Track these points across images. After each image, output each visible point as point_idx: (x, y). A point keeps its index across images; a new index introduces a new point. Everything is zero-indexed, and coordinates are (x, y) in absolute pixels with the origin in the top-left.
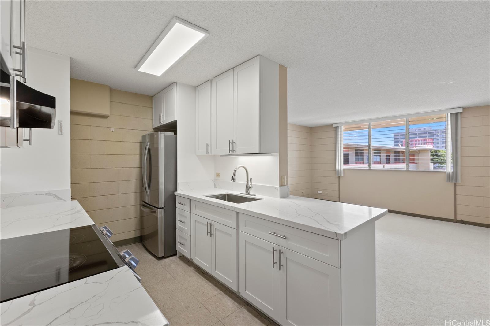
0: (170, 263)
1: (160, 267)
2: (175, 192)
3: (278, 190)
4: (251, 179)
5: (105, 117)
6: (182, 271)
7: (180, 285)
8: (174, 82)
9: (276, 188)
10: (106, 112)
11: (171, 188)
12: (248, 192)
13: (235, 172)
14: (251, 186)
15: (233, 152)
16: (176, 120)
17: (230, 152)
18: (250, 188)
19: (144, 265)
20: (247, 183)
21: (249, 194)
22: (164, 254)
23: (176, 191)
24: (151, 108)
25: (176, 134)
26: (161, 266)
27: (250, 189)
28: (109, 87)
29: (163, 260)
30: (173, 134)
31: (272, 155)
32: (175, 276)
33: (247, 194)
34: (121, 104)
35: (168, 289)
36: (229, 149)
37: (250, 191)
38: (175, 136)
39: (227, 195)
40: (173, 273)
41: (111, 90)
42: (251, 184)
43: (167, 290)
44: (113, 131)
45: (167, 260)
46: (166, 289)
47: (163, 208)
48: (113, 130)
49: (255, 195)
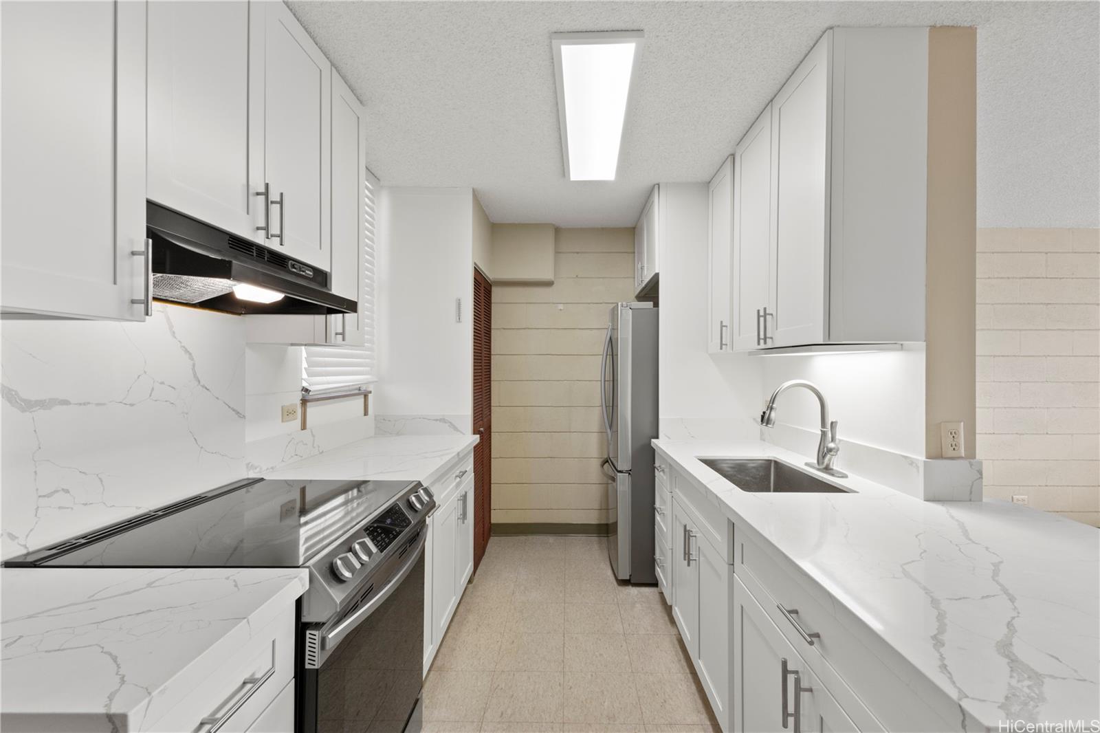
0: (636, 600)
1: (614, 600)
2: (653, 440)
3: (917, 467)
4: (832, 423)
5: (549, 284)
6: (649, 628)
7: (627, 657)
8: (654, 186)
9: (912, 462)
10: (547, 275)
11: (647, 429)
12: (823, 463)
13: (773, 400)
14: (832, 445)
15: (765, 343)
16: (657, 271)
17: (759, 344)
18: (830, 450)
19: (588, 585)
20: (824, 434)
21: (827, 469)
22: (630, 576)
23: (657, 437)
24: (631, 253)
25: (656, 305)
26: (616, 600)
27: (828, 456)
28: (553, 225)
29: (627, 587)
30: (650, 304)
31: (902, 348)
32: (629, 634)
33: (821, 467)
34: (576, 254)
35: (601, 655)
36: (756, 334)
37: (830, 460)
38: (656, 308)
39: (773, 464)
40: (629, 625)
41: (558, 231)
42: (833, 440)
43: (597, 657)
44: (561, 310)
45: (634, 591)
46: (597, 653)
47: (629, 472)
48: (561, 307)
49: (845, 476)
